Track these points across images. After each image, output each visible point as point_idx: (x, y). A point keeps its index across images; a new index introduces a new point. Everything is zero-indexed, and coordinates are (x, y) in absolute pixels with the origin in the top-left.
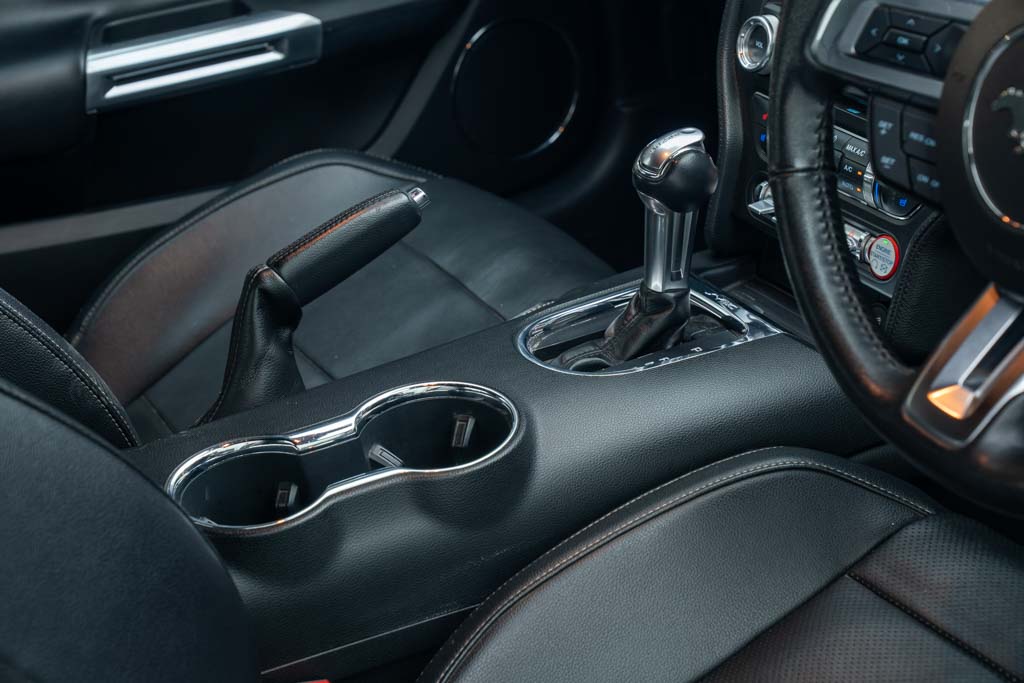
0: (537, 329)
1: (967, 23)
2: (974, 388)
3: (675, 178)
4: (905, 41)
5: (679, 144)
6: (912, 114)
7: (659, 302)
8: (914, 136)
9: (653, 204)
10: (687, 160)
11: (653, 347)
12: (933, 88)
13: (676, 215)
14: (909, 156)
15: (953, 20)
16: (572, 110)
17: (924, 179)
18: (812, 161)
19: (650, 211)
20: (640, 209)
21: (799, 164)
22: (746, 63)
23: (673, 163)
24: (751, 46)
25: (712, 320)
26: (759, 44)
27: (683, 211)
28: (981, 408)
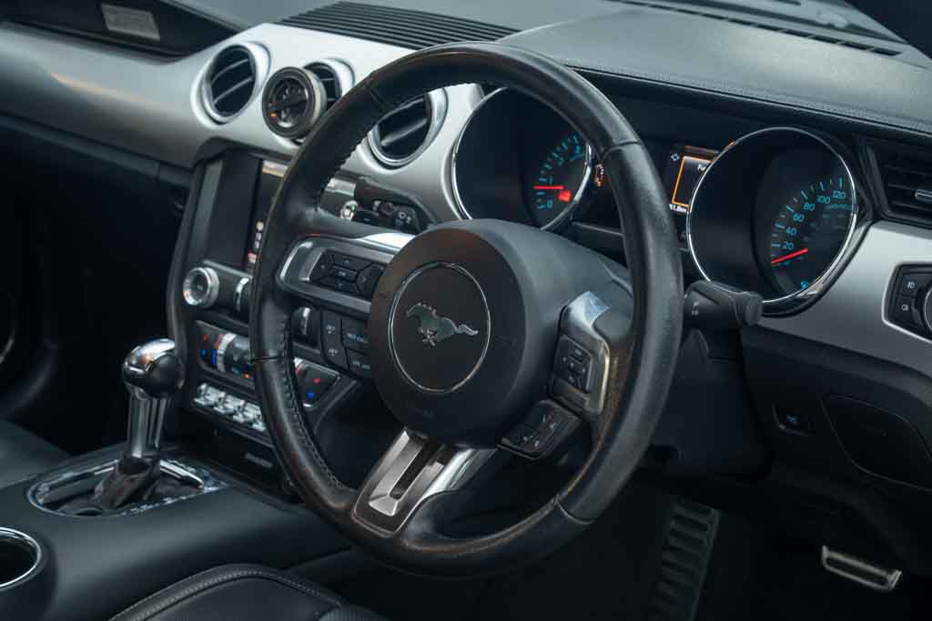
0: (44, 487)
1: (385, 265)
2: (397, 497)
3: (156, 374)
4: (344, 274)
5: (155, 350)
6: (348, 322)
7: (139, 466)
8: (350, 335)
9: (138, 392)
10: (163, 362)
11: (135, 498)
12: (364, 305)
13: (155, 401)
14: (346, 349)
15: (373, 262)
16: (11, 342)
17: (358, 363)
18: (280, 352)
19: (134, 398)
20: (126, 395)
21: (272, 353)
22: (191, 300)
23: (154, 364)
24: (194, 288)
25: (175, 482)
26: (200, 288)
27: (159, 399)
28: (404, 509)
